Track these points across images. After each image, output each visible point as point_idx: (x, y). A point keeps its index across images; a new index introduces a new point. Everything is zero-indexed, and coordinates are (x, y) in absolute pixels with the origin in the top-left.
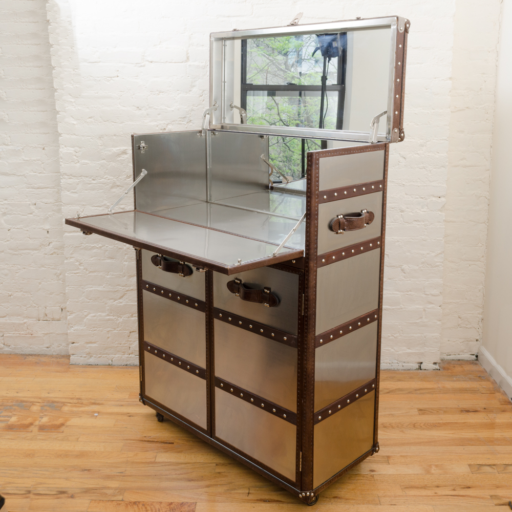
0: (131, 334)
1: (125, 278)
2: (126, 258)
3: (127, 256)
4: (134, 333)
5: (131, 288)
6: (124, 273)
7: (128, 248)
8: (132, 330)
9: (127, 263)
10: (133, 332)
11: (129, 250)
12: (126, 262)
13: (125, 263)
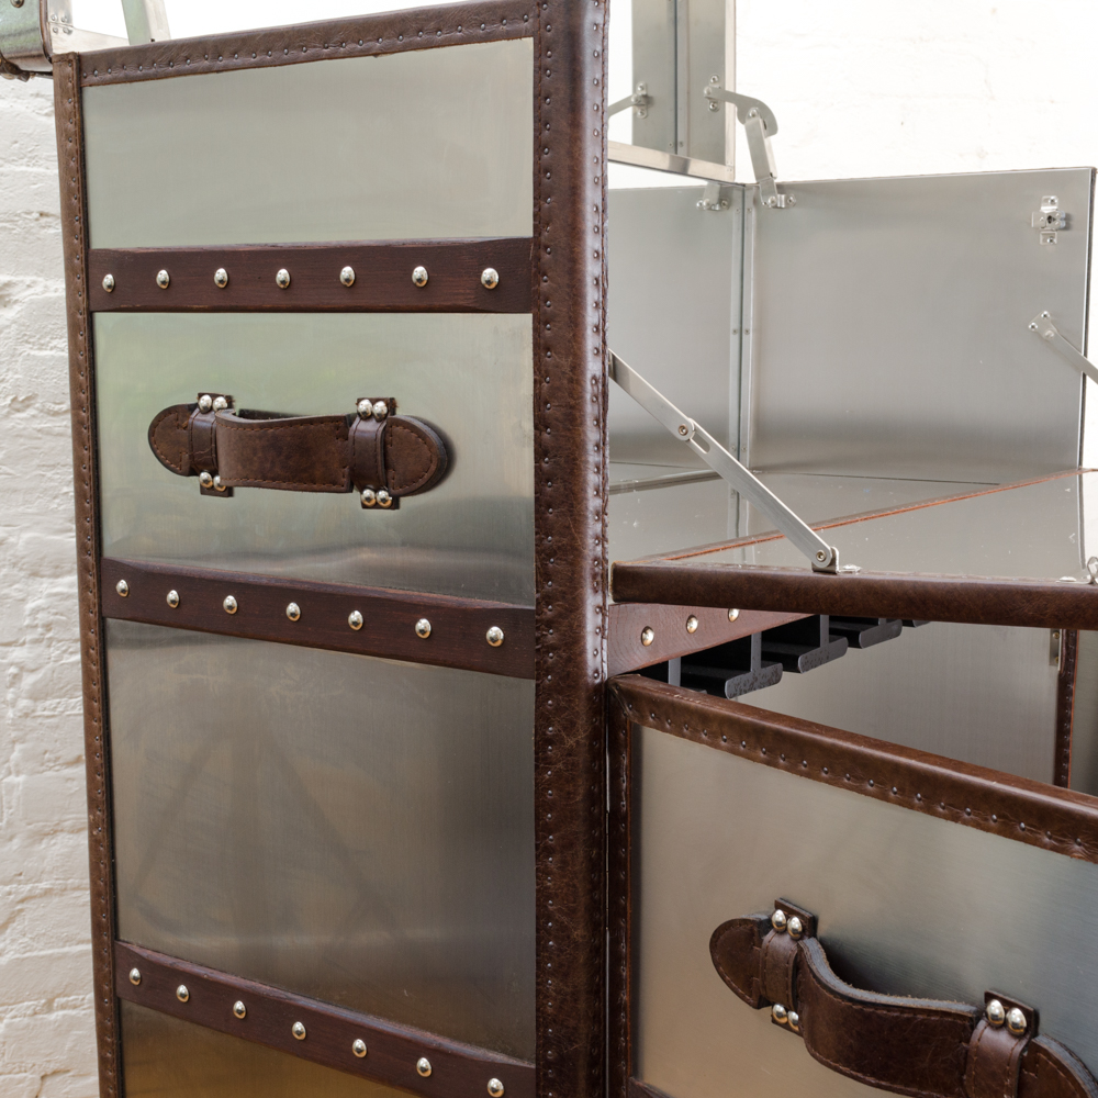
0: (48, 1082)
1: (16, 843)
2: (15, 755)
3: (18, 747)
4: (58, 1079)
5: (44, 885)
6: (9, 824)
7: (26, 715)
8: (52, 1067)
9: (21, 778)
10: (55, 1073)
11: (29, 722)
12: (18, 773)
13: (12, 779)
